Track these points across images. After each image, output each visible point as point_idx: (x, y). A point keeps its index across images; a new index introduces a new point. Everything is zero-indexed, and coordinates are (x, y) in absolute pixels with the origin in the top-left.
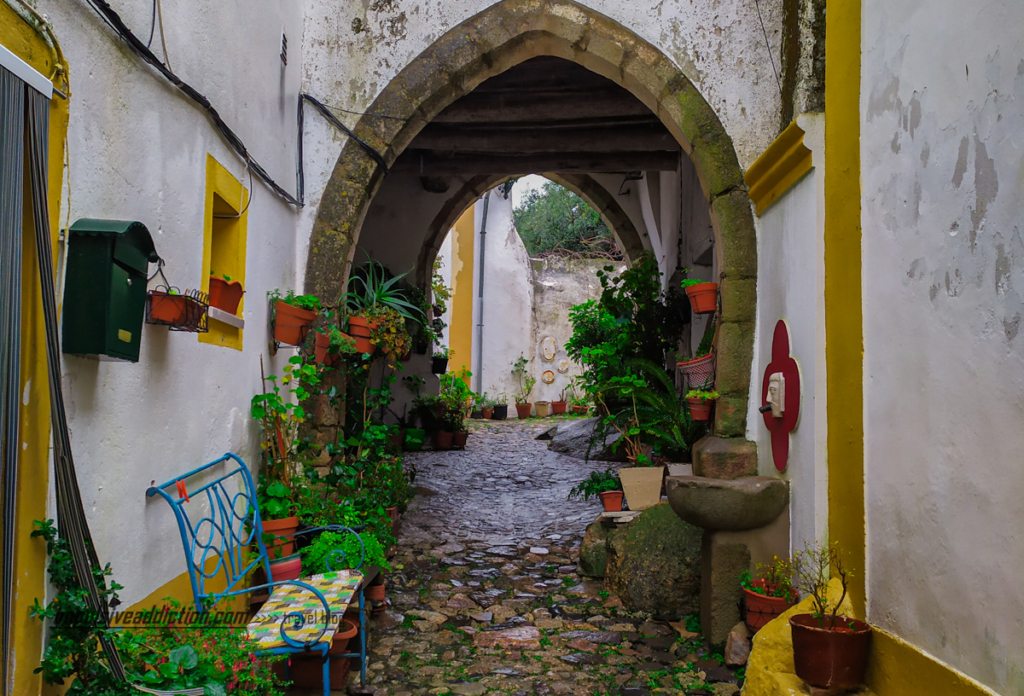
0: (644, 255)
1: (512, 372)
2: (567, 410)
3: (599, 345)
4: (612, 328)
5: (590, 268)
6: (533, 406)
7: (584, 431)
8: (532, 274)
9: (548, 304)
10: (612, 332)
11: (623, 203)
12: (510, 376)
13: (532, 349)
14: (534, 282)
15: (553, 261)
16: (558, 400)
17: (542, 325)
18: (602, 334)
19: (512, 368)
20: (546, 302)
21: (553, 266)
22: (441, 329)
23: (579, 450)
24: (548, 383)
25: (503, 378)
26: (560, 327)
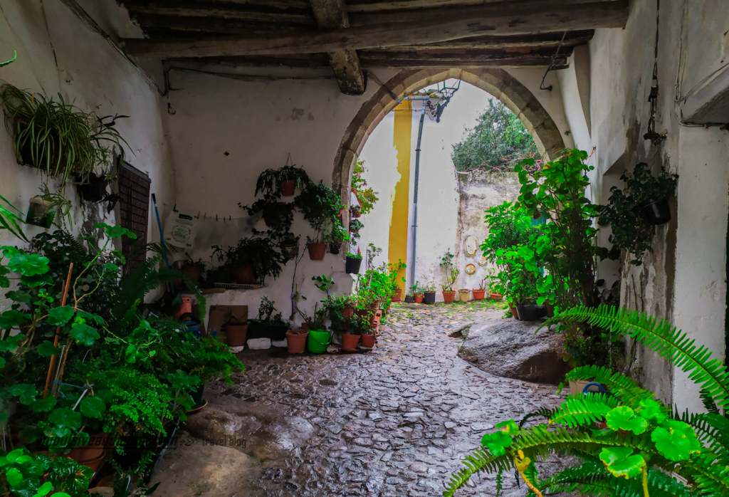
0: (566, 153)
1: (441, 265)
2: (486, 296)
3: (514, 247)
4: (528, 229)
5: (508, 179)
6: (457, 294)
7: (496, 339)
8: (459, 184)
9: (472, 209)
10: (528, 234)
11: (544, 101)
12: (439, 268)
13: (458, 246)
14: (460, 191)
15: (477, 174)
16: (479, 288)
17: (465, 226)
18: (518, 236)
19: (440, 261)
20: (470, 207)
21: (477, 178)
22: (357, 230)
23: (489, 363)
24: (470, 274)
25: (433, 269)
26: (481, 228)
